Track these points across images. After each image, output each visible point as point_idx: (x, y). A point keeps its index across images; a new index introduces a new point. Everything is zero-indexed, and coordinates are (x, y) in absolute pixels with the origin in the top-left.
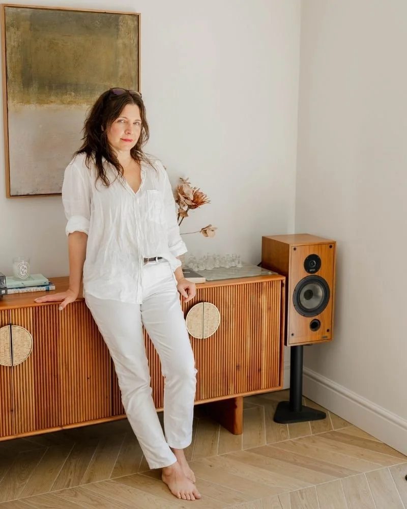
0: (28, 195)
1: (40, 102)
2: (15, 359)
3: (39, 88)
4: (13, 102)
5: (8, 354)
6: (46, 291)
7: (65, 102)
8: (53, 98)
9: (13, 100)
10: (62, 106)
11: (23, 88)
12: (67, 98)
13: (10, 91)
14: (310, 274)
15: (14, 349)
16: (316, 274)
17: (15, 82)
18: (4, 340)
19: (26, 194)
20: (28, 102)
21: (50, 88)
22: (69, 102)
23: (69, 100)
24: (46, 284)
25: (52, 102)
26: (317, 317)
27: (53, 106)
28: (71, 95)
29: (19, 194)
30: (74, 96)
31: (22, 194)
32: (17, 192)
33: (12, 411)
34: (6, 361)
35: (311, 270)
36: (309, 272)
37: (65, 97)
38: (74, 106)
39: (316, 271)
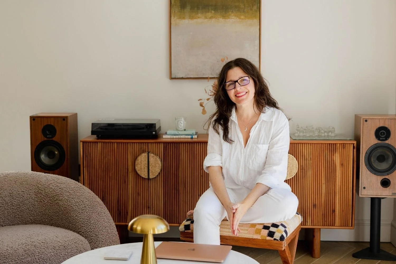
0: (182, 78)
1: (192, 18)
2: (150, 174)
3: (191, 9)
4: (174, 18)
5: (146, 170)
6: (191, 138)
7: (208, 17)
8: (199, 15)
9: (174, 17)
10: (206, 20)
11: (181, 9)
12: (209, 15)
13: (173, 11)
14: (380, 142)
15: (150, 168)
16: (387, 142)
17: (175, 5)
18: (144, 162)
19: (181, 77)
20: (184, 18)
21: (198, 8)
22: (211, 17)
23: (210, 16)
24: (193, 134)
25: (199, 17)
26: (387, 177)
27: (199, 20)
28: (212, 12)
29: (177, 77)
30: (214, 13)
31: (179, 77)
32: (176, 76)
33: (149, 207)
34: (144, 175)
35: (381, 139)
36: (379, 139)
37: (207, 14)
38: (213, 20)
39: (386, 139)
